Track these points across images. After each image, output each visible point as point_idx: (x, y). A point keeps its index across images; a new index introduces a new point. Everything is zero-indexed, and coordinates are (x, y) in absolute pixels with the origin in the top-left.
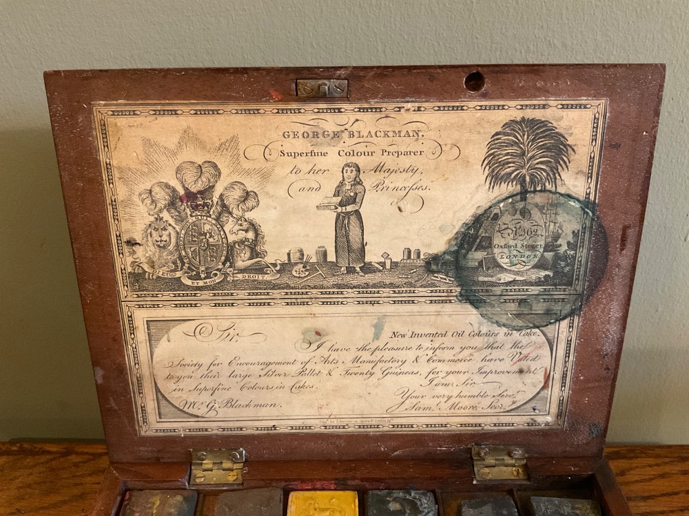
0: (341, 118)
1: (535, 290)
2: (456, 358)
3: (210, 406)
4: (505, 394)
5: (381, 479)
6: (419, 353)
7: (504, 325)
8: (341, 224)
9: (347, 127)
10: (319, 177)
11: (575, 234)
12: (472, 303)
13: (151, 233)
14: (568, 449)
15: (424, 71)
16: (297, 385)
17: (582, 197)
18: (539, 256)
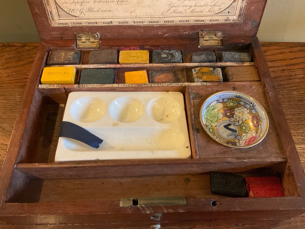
3: (81, 11)
4: (216, 4)
5: (158, 45)
14: (241, 33)
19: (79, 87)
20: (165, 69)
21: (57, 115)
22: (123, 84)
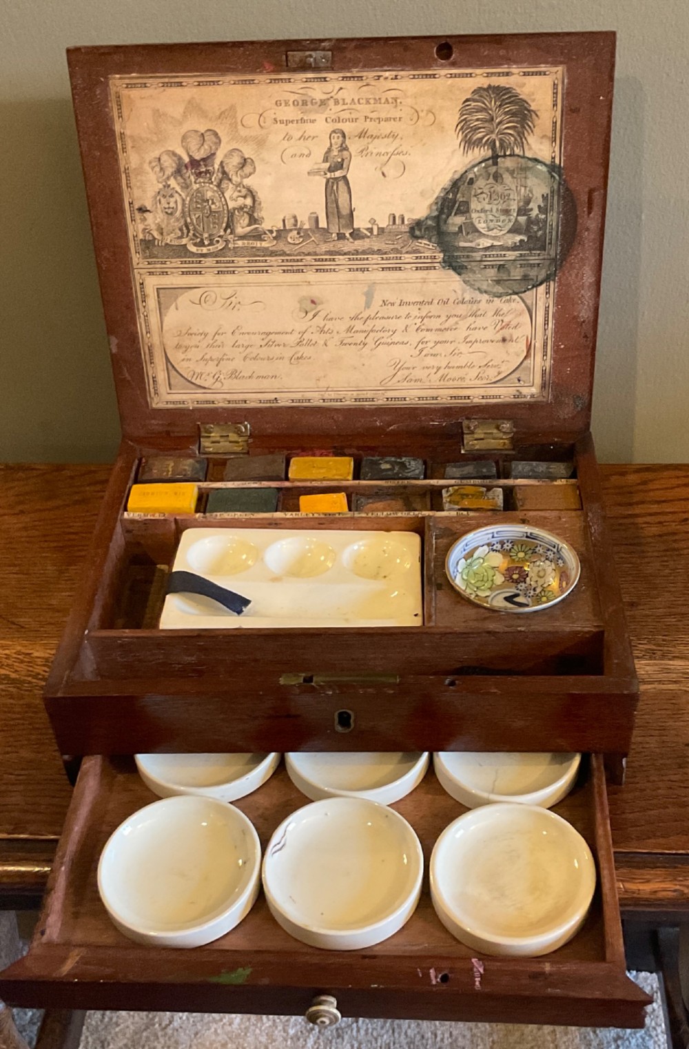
0: (327, 87)
1: (511, 255)
2: (443, 327)
3: (216, 377)
4: (490, 364)
5: (374, 447)
6: (408, 322)
7: (486, 292)
8: (331, 188)
9: (332, 94)
10: (309, 143)
11: (544, 198)
12: (455, 269)
13: (160, 200)
14: (555, 423)
15: (398, 42)
16: (296, 356)
17: (548, 162)
18: (513, 220)
19: (205, 517)
20: (385, 491)
21: (151, 582)
22: (294, 513)
